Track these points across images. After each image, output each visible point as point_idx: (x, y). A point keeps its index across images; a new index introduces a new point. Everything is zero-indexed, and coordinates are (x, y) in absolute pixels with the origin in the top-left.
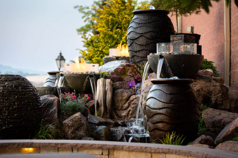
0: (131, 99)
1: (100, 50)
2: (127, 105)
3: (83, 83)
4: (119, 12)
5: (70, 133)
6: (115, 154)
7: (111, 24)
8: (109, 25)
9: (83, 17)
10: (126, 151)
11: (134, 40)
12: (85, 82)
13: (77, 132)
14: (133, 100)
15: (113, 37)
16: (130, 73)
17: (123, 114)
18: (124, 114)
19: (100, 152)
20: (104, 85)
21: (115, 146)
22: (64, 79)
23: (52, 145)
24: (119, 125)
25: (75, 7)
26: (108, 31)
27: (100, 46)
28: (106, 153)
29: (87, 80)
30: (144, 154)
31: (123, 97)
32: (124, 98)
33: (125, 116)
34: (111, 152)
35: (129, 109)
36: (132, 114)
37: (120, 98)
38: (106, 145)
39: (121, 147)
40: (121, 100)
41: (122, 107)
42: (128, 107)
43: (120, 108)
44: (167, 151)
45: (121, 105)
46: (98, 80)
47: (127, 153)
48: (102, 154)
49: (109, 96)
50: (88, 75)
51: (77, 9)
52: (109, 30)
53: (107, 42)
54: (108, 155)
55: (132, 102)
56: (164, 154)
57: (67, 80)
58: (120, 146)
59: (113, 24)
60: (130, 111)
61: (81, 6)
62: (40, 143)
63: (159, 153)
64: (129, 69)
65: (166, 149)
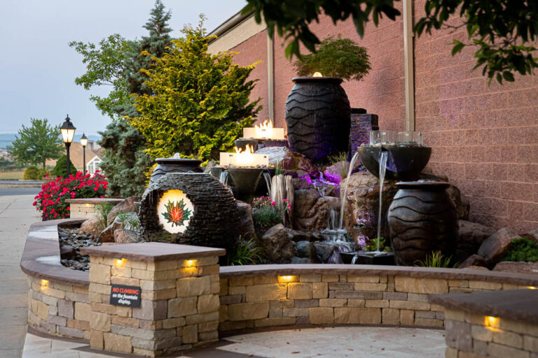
0: (318, 203)
1: (165, 119)
2: (313, 210)
3: (255, 181)
4: (192, 63)
5: (275, 252)
6: (396, 282)
7: (180, 81)
8: (176, 83)
9: (84, 61)
10: (413, 277)
11: (298, 119)
12: (258, 180)
13: (283, 251)
14: (321, 205)
15: (187, 102)
16: (302, 165)
17: (308, 224)
18: (309, 222)
19: (377, 279)
20: (284, 185)
21: (399, 271)
22: (229, 174)
23: (316, 272)
24: (316, 239)
25: (72, 45)
26: (175, 91)
27: (164, 114)
28: (385, 280)
29: (260, 177)
30: (437, 281)
31: (308, 200)
32: (309, 202)
33: (311, 227)
34: (391, 279)
35: (316, 217)
36: (321, 223)
37: (304, 202)
38: (386, 271)
39: (407, 273)
40: (305, 205)
41: (306, 213)
42: (315, 213)
43: (303, 216)
44: (473, 277)
45: (304, 211)
46: (274, 177)
47: (413, 281)
48: (379, 282)
49: (290, 197)
50: (261, 170)
51: (74, 47)
52: (176, 89)
53: (178, 108)
54: (387, 283)
55: (320, 208)
56: (467, 282)
57: (232, 177)
58: (405, 272)
59: (183, 81)
60: (318, 218)
61: (81, 43)
62: (302, 270)
63: (459, 280)
64: (299, 160)
65: (471, 275)
